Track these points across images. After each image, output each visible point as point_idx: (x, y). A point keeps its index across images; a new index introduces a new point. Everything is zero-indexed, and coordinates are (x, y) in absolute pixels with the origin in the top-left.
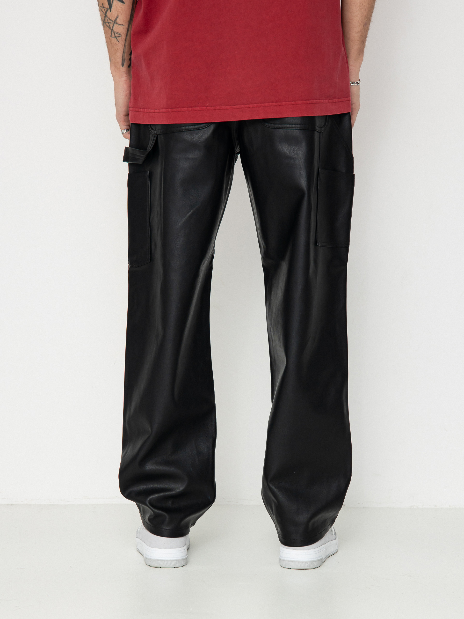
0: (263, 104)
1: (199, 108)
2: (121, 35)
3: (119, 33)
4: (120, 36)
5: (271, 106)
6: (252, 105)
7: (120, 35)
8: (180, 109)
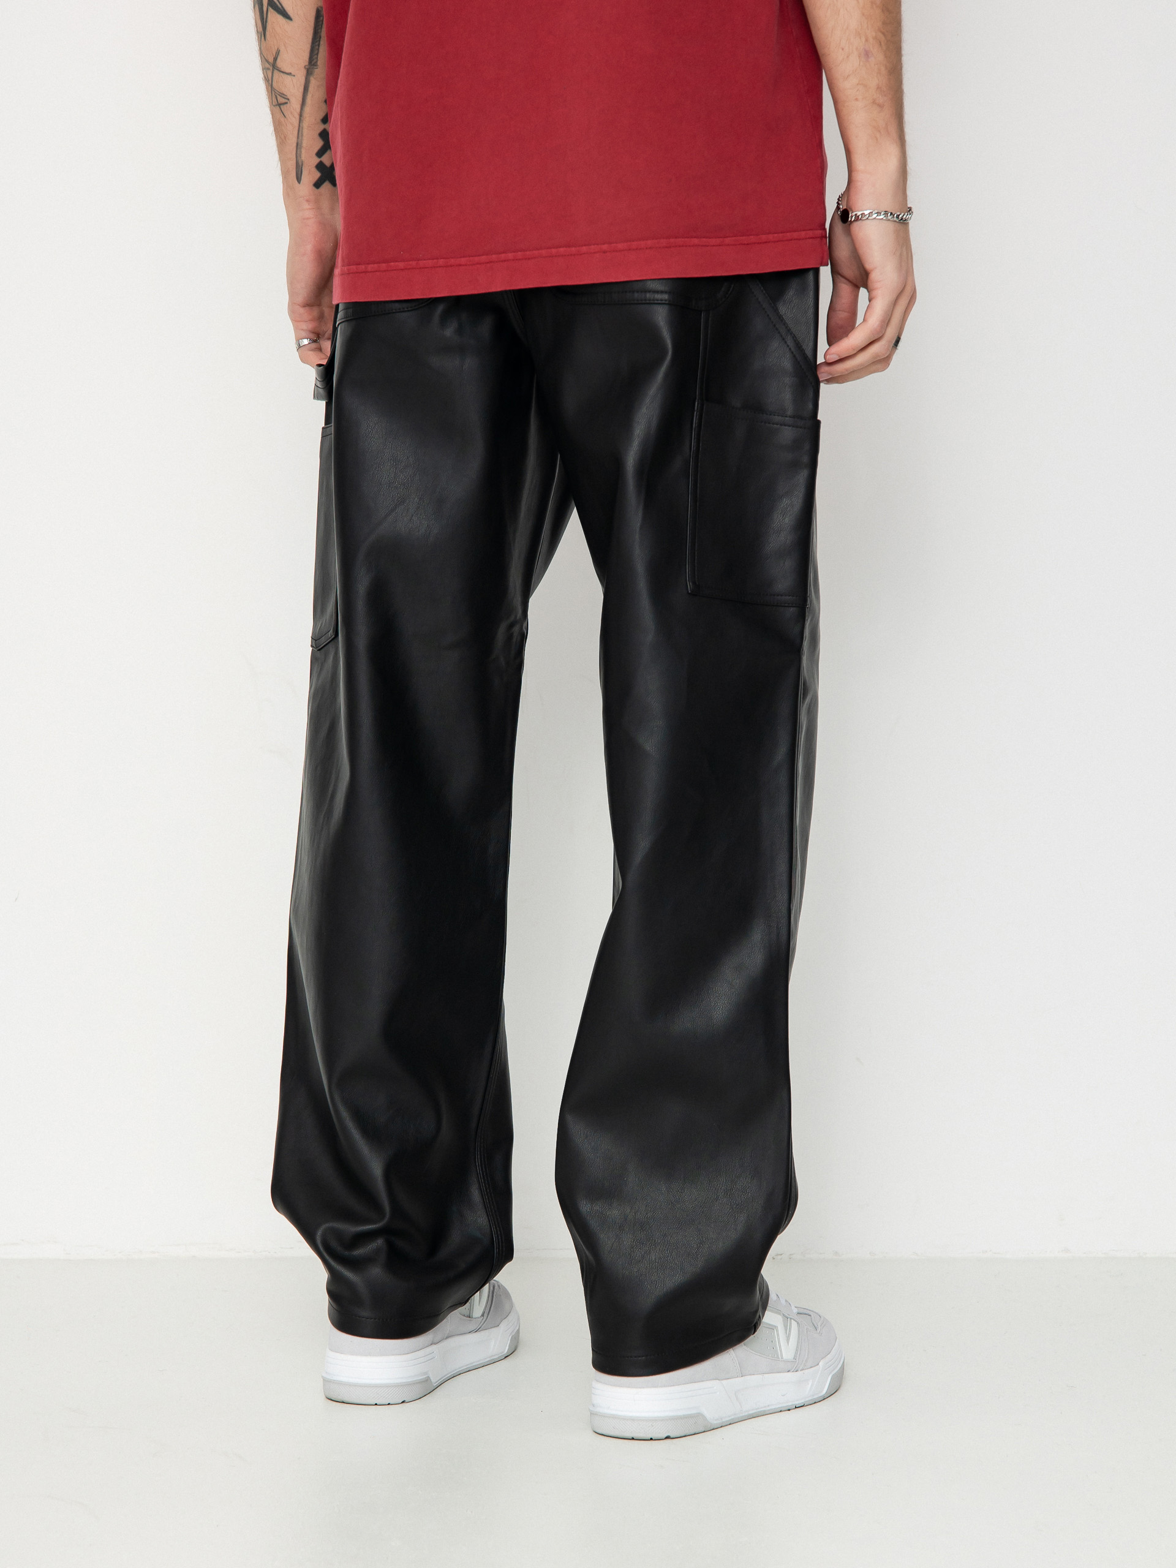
0: (536, 252)
1: (401, 265)
2: (288, 99)
3: (283, 94)
4: (287, 103)
5: (556, 256)
6: (513, 254)
7: (286, 101)
8: (363, 267)
